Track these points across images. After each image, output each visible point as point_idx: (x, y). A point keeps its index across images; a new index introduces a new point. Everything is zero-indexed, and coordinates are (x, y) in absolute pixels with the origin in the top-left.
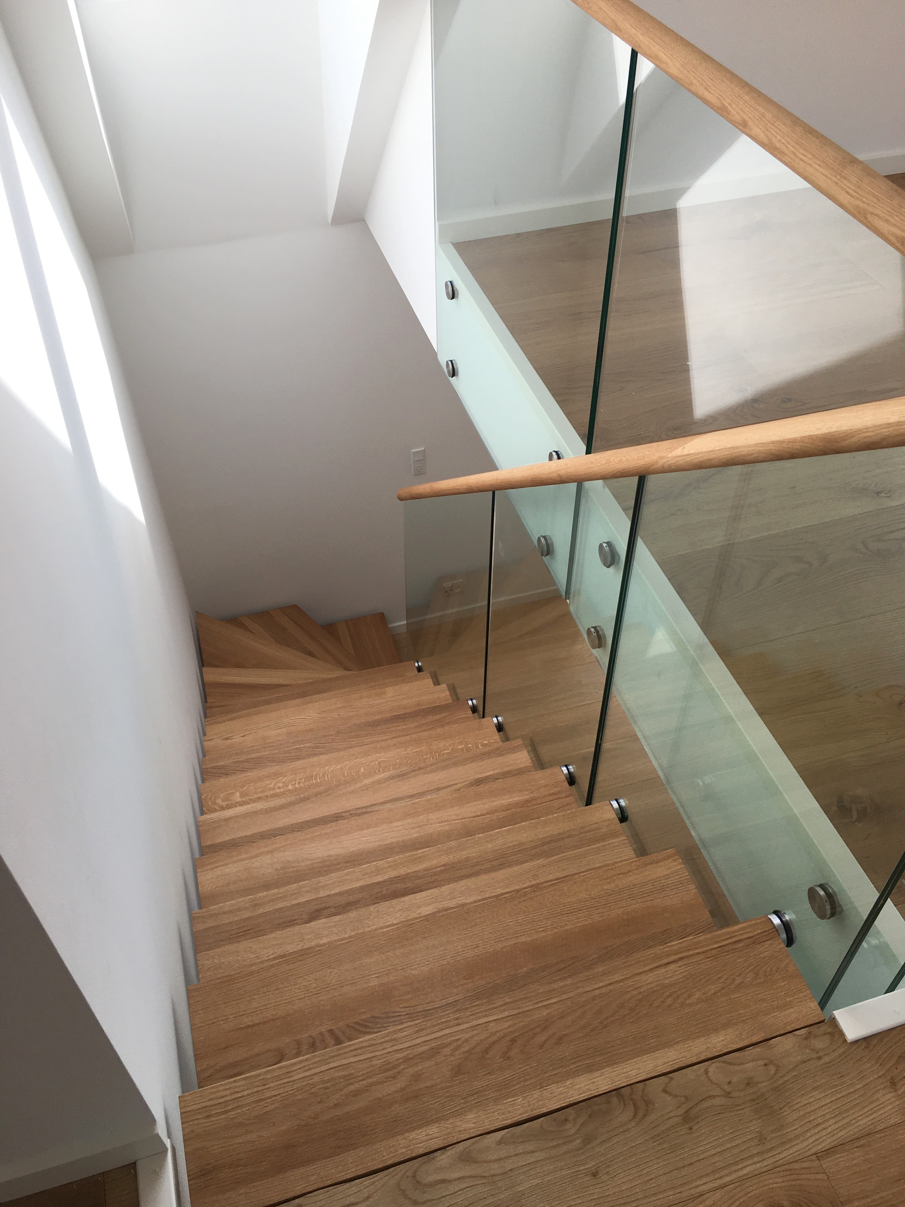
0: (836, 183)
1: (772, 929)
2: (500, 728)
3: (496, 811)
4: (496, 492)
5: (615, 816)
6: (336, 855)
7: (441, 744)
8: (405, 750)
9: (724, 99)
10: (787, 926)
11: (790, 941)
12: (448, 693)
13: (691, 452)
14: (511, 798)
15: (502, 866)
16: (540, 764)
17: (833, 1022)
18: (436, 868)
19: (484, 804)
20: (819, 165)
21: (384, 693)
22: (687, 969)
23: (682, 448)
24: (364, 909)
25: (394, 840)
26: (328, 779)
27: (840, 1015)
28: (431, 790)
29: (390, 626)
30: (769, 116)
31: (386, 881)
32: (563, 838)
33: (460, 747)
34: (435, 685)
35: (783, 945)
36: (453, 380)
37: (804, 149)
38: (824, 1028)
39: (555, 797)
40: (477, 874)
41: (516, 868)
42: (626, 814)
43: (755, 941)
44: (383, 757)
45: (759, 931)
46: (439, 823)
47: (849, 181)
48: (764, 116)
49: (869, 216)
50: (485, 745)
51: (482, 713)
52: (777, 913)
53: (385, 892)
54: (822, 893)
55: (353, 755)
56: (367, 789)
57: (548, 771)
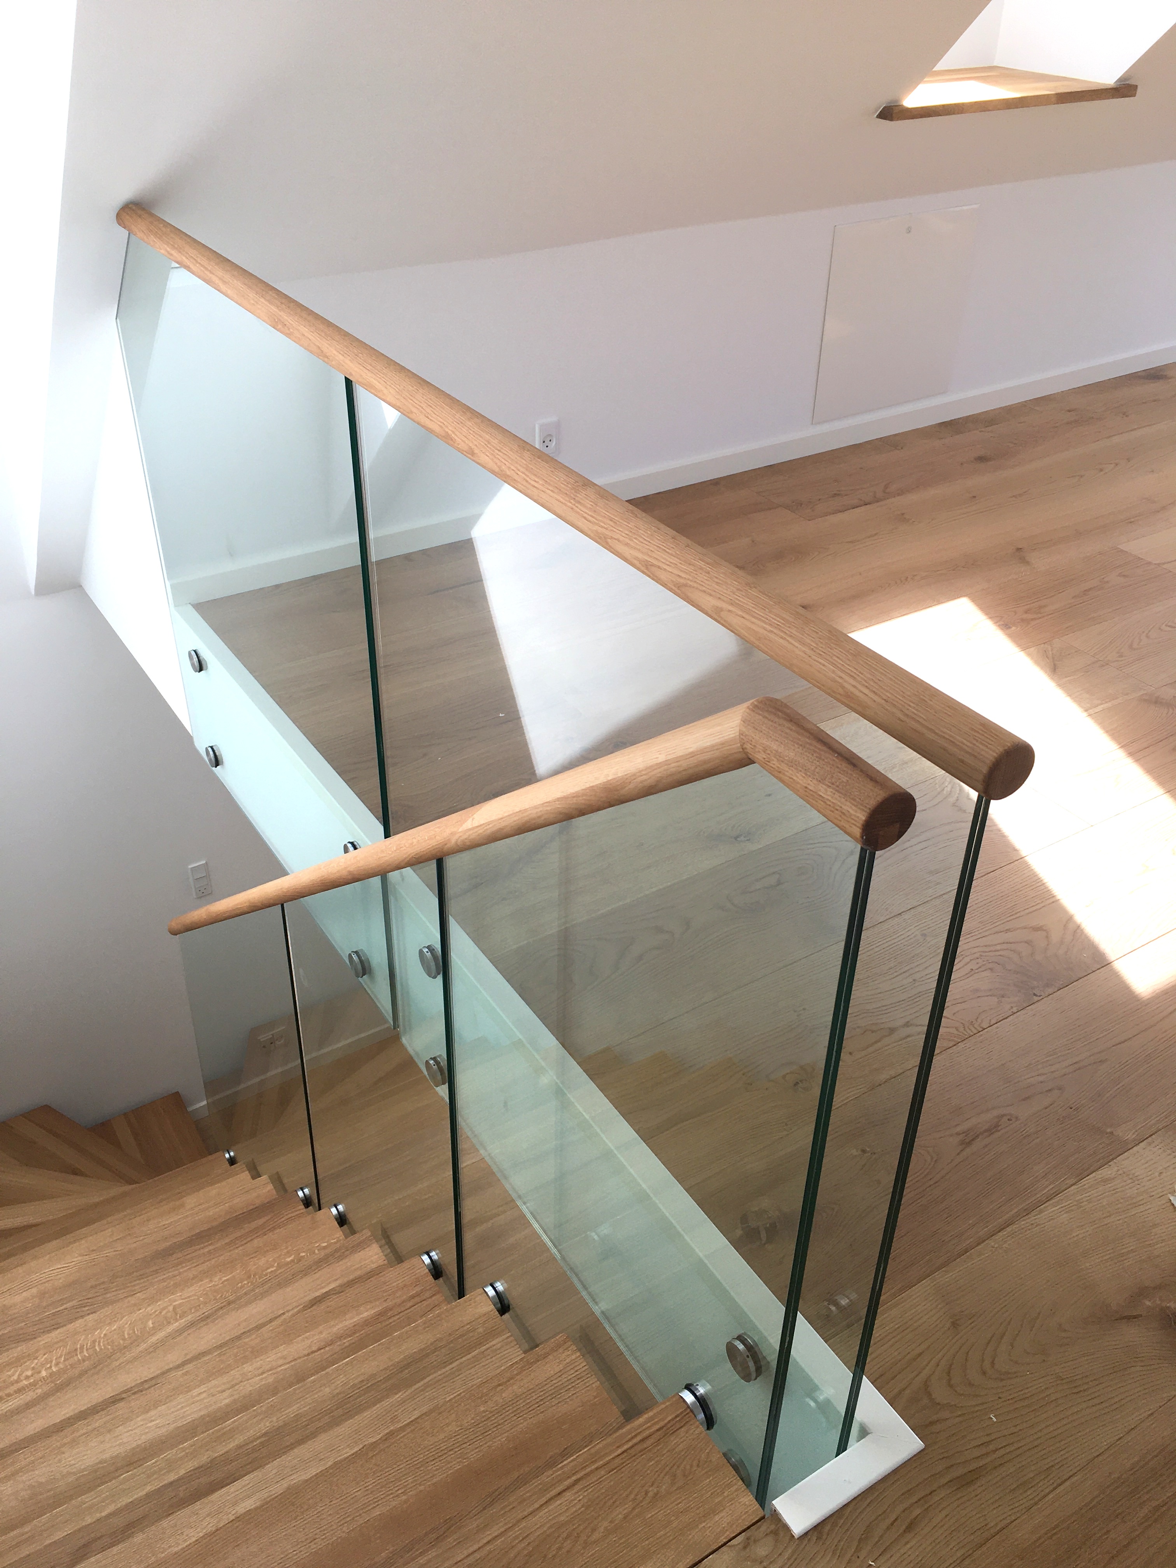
0: (572, 509)
1: (685, 1410)
2: (342, 1220)
3: (340, 1338)
4: (285, 904)
5: (492, 1307)
6: (112, 1458)
7: (262, 1262)
8: (211, 1281)
9: (447, 427)
10: (702, 1401)
11: (710, 1422)
12: (270, 1187)
13: (482, 822)
14: (358, 1314)
15: (349, 1415)
16: (397, 1257)
17: (776, 1517)
18: (252, 1442)
19: (321, 1333)
20: (552, 491)
21: (182, 1205)
22: (585, 1494)
23: (471, 819)
24: (153, 1528)
25: (196, 1416)
26: (101, 1349)
27: (781, 1504)
28: (249, 1331)
29: (190, 1109)
30: (495, 442)
31: (183, 1478)
32: (427, 1355)
33: (289, 1260)
34: (253, 1178)
35: (702, 1429)
36: (218, 770)
37: (535, 475)
38: (764, 1527)
39: (417, 1299)
40: (314, 1435)
41: (367, 1414)
42: (506, 1302)
43: (667, 1431)
44: (177, 1298)
45: (670, 1418)
46: (259, 1375)
47: (585, 507)
48: (489, 443)
49: (609, 540)
50: (325, 1248)
51: (317, 1205)
52: (689, 1388)
53: (181, 1495)
54: (741, 1347)
55: (135, 1305)
56: (154, 1351)
57: (406, 1265)
